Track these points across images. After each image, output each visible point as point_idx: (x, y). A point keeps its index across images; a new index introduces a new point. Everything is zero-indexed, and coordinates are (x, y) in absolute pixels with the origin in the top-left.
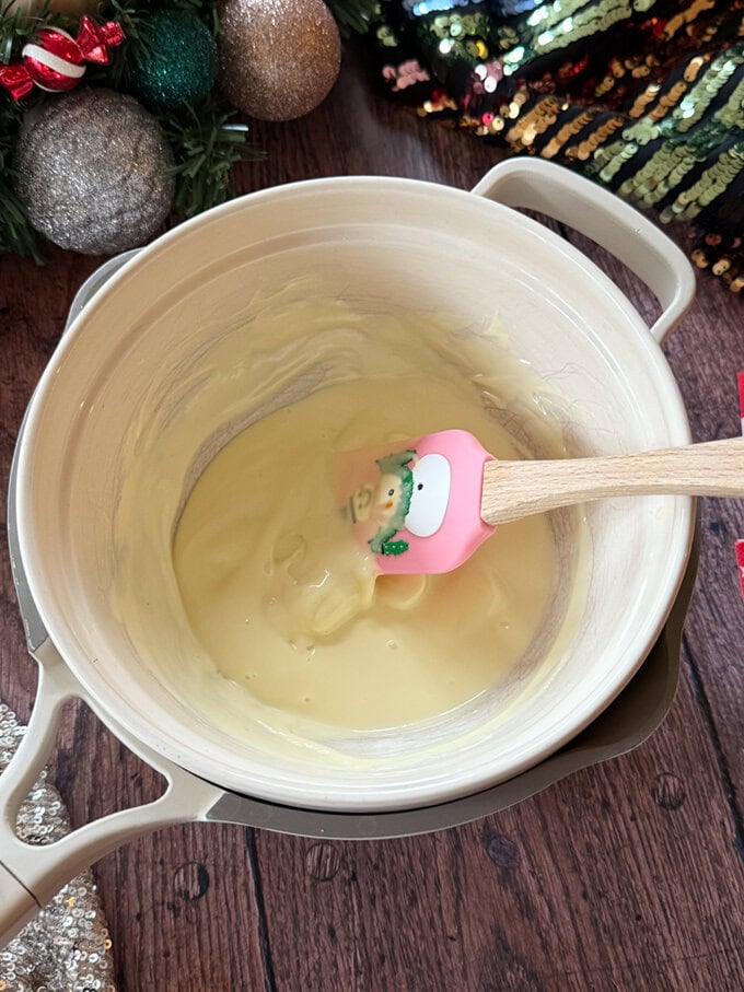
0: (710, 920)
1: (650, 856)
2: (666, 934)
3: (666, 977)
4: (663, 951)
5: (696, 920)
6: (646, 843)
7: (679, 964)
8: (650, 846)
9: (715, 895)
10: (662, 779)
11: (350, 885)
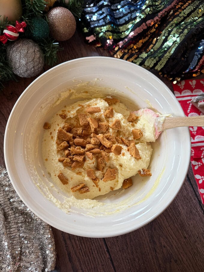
0: (185, 196)
2: (177, 201)
3: (178, 209)
4: (177, 204)
5: (182, 197)
7: (180, 206)
9: (185, 191)
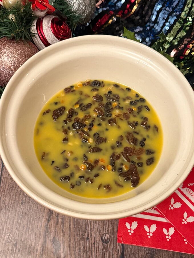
1: (96, 255)
6: (96, 251)
8: (97, 252)
10: (105, 235)
11: (14, 245)
